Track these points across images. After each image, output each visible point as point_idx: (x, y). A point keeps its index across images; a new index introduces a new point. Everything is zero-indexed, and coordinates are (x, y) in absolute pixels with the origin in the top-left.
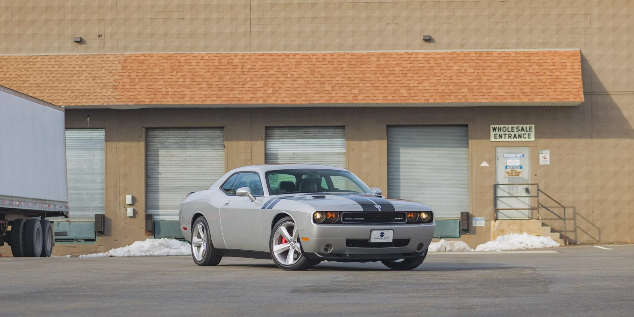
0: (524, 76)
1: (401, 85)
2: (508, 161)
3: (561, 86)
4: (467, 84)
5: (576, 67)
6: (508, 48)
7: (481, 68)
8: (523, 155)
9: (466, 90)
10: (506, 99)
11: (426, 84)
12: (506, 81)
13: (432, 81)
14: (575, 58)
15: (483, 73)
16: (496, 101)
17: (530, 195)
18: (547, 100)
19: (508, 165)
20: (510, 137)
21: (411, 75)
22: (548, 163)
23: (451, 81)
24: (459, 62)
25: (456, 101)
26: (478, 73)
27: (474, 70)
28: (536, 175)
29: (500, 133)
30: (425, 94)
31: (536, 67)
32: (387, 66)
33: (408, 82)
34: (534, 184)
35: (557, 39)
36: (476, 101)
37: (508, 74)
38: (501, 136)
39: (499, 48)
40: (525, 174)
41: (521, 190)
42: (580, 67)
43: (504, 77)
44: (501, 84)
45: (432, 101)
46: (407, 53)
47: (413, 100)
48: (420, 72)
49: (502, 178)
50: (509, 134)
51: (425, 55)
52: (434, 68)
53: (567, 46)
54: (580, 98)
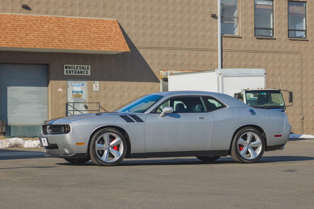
0: (90, 34)
1: (15, 36)
2: (74, 88)
3: (114, 42)
4: (57, 37)
5: (118, 30)
6: (74, 16)
7: (62, 28)
8: (83, 84)
9: (58, 41)
10: (84, 48)
11: (31, 36)
12: (80, 37)
13: (34, 34)
14: (116, 25)
15: (64, 31)
16: (78, 49)
17: (87, 110)
18: (108, 50)
19: (74, 90)
20: (75, 73)
21: (19, 29)
22: (98, 90)
23: (46, 35)
24: (47, 23)
25: (53, 48)
26: (61, 30)
27: (58, 28)
28: (91, 97)
29: (70, 70)
30: (33, 43)
31: (95, 29)
32: (2, 23)
33: (19, 34)
34: (97, 103)
35: (103, 12)
36: (66, 48)
37: (79, 32)
38: (70, 72)
39: (69, 16)
40: (85, 96)
41: (81, 107)
42: (121, 30)
43: (78, 34)
44: (78, 38)
45: (38, 47)
46: (12, 15)
47: (26, 46)
48: (24, 28)
49: (70, 99)
50: (75, 71)
51: (24, 17)
52: (33, 26)
53: (109, 17)
54: (128, 49)
